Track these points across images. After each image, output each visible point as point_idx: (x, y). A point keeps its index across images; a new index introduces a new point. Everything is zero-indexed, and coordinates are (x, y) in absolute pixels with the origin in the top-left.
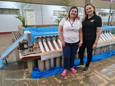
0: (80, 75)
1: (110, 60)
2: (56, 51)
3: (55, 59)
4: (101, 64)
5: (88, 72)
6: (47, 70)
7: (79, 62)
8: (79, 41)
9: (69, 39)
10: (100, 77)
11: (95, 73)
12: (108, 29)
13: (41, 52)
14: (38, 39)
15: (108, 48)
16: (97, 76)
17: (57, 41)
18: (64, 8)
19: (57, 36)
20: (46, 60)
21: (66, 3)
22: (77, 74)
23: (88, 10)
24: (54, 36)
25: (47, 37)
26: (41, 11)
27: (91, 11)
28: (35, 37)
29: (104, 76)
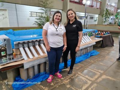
0: (66, 79)
1: (89, 61)
2: (40, 56)
3: (39, 65)
4: (83, 65)
5: (73, 75)
6: (31, 79)
7: (64, 66)
8: (64, 46)
9: (54, 43)
10: (83, 78)
11: (79, 74)
12: (86, 32)
13: (24, 59)
14: (19, 44)
15: (87, 50)
16: (81, 77)
17: (39, 46)
18: (42, 9)
19: (40, 40)
20: (30, 67)
21: (44, 4)
22: (62, 78)
23: (69, 15)
24: (36, 41)
25: (29, 42)
26: (15, 12)
27: (73, 16)
28: (15, 43)
29: (87, 77)
